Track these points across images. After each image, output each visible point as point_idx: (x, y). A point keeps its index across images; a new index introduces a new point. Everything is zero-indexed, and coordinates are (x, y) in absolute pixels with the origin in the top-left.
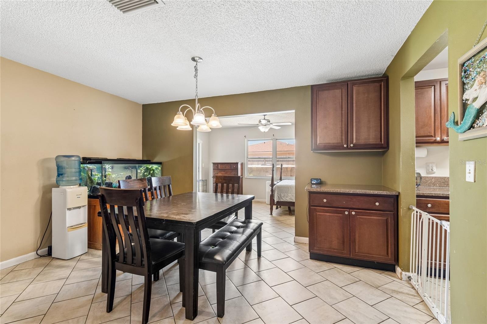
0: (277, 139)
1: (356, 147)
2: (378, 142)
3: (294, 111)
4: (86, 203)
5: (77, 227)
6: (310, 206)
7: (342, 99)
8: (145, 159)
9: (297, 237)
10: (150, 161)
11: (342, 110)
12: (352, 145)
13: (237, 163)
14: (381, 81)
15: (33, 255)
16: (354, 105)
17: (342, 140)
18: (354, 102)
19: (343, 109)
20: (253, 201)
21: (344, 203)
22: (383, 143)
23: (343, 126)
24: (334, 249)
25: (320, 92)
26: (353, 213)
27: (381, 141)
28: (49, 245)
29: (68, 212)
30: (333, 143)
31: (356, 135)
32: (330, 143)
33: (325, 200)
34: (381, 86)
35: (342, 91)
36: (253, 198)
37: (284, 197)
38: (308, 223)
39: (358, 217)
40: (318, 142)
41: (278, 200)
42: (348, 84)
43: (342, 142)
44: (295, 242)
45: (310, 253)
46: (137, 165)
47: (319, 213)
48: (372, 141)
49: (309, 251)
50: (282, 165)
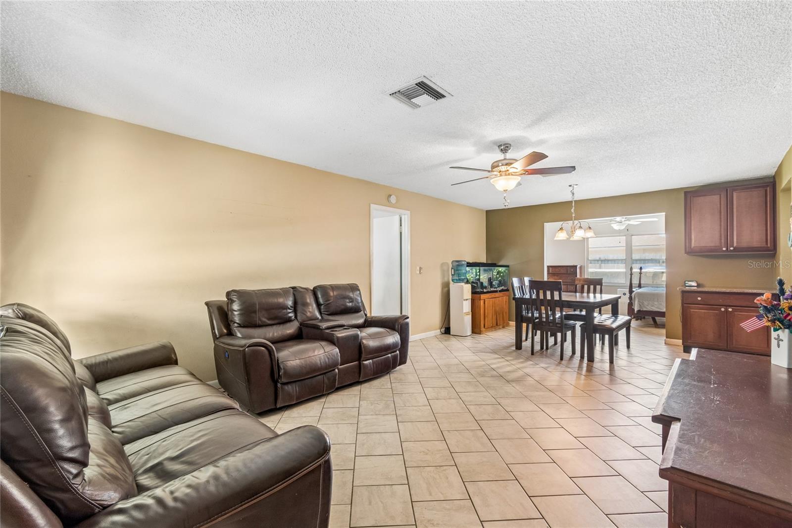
0: (632, 235)
1: (736, 249)
2: (764, 245)
3: (664, 213)
4: (470, 297)
5: (467, 314)
6: (683, 303)
7: (720, 204)
8: (489, 262)
9: (668, 339)
10: (496, 264)
11: (720, 215)
12: (732, 249)
13: (576, 266)
14: (768, 186)
15: (438, 332)
16: (735, 210)
17: (721, 242)
18: (735, 207)
19: (722, 214)
20: (619, 300)
21: (721, 301)
22: (769, 245)
23: (722, 230)
24: (710, 342)
25: (695, 198)
26: (730, 310)
27: (767, 244)
28: (447, 326)
29: (464, 302)
30: (710, 246)
31: (737, 239)
32: (706, 247)
33: (699, 299)
34: (766, 191)
35: (720, 197)
36: (620, 297)
37: (647, 305)
38: (681, 324)
39: (736, 313)
40: (693, 245)
41: (639, 309)
42: (727, 190)
43: (721, 246)
44: (665, 343)
45: (684, 346)
46: (493, 268)
47: (693, 310)
48: (756, 244)
49: (683, 344)
50: (641, 268)
